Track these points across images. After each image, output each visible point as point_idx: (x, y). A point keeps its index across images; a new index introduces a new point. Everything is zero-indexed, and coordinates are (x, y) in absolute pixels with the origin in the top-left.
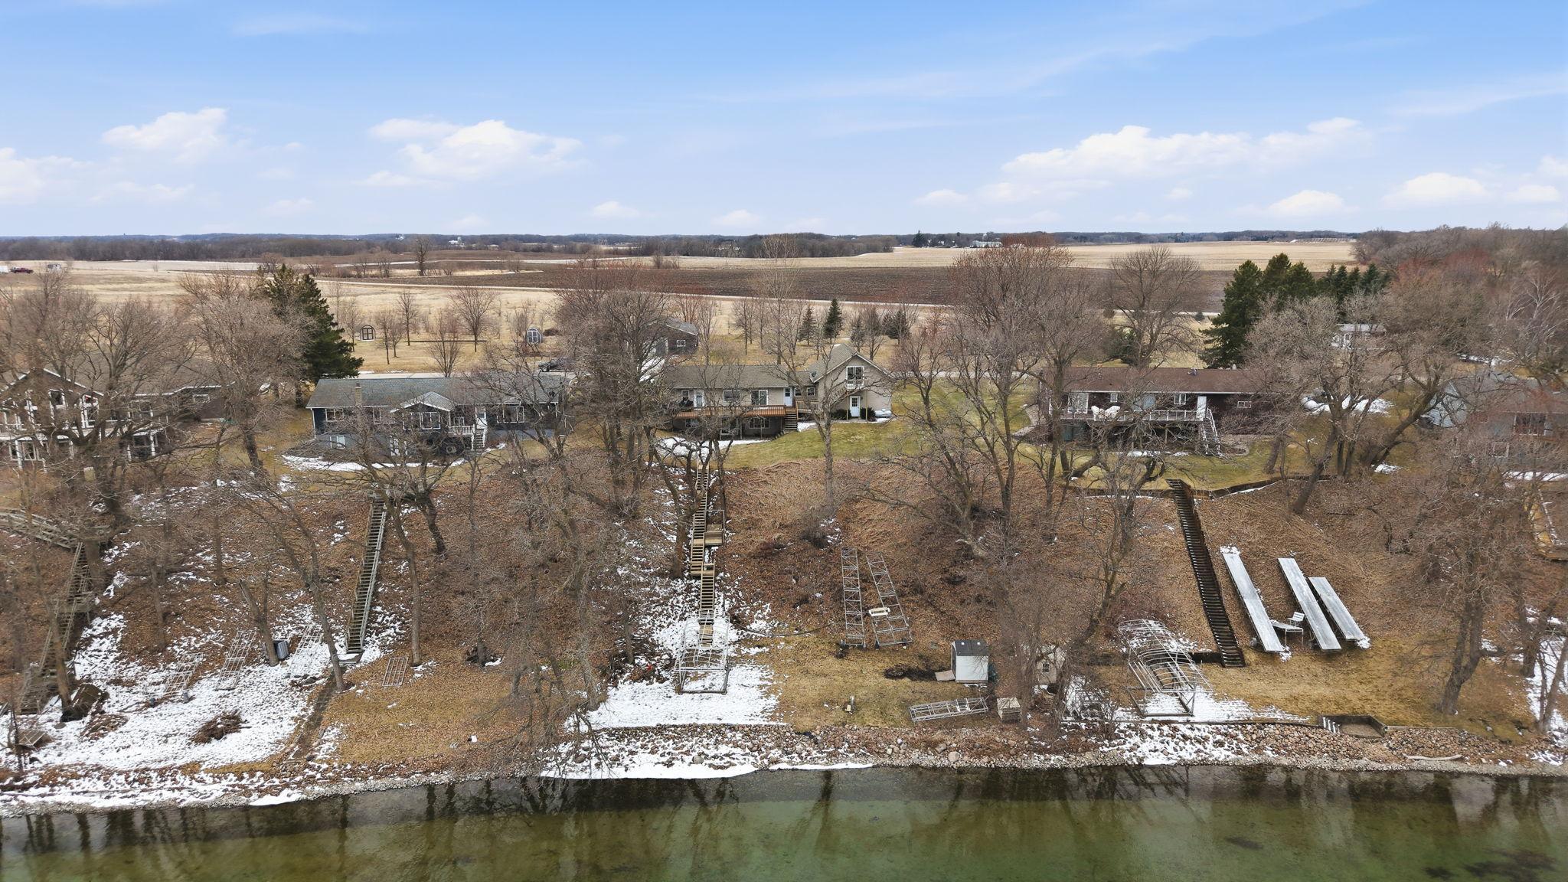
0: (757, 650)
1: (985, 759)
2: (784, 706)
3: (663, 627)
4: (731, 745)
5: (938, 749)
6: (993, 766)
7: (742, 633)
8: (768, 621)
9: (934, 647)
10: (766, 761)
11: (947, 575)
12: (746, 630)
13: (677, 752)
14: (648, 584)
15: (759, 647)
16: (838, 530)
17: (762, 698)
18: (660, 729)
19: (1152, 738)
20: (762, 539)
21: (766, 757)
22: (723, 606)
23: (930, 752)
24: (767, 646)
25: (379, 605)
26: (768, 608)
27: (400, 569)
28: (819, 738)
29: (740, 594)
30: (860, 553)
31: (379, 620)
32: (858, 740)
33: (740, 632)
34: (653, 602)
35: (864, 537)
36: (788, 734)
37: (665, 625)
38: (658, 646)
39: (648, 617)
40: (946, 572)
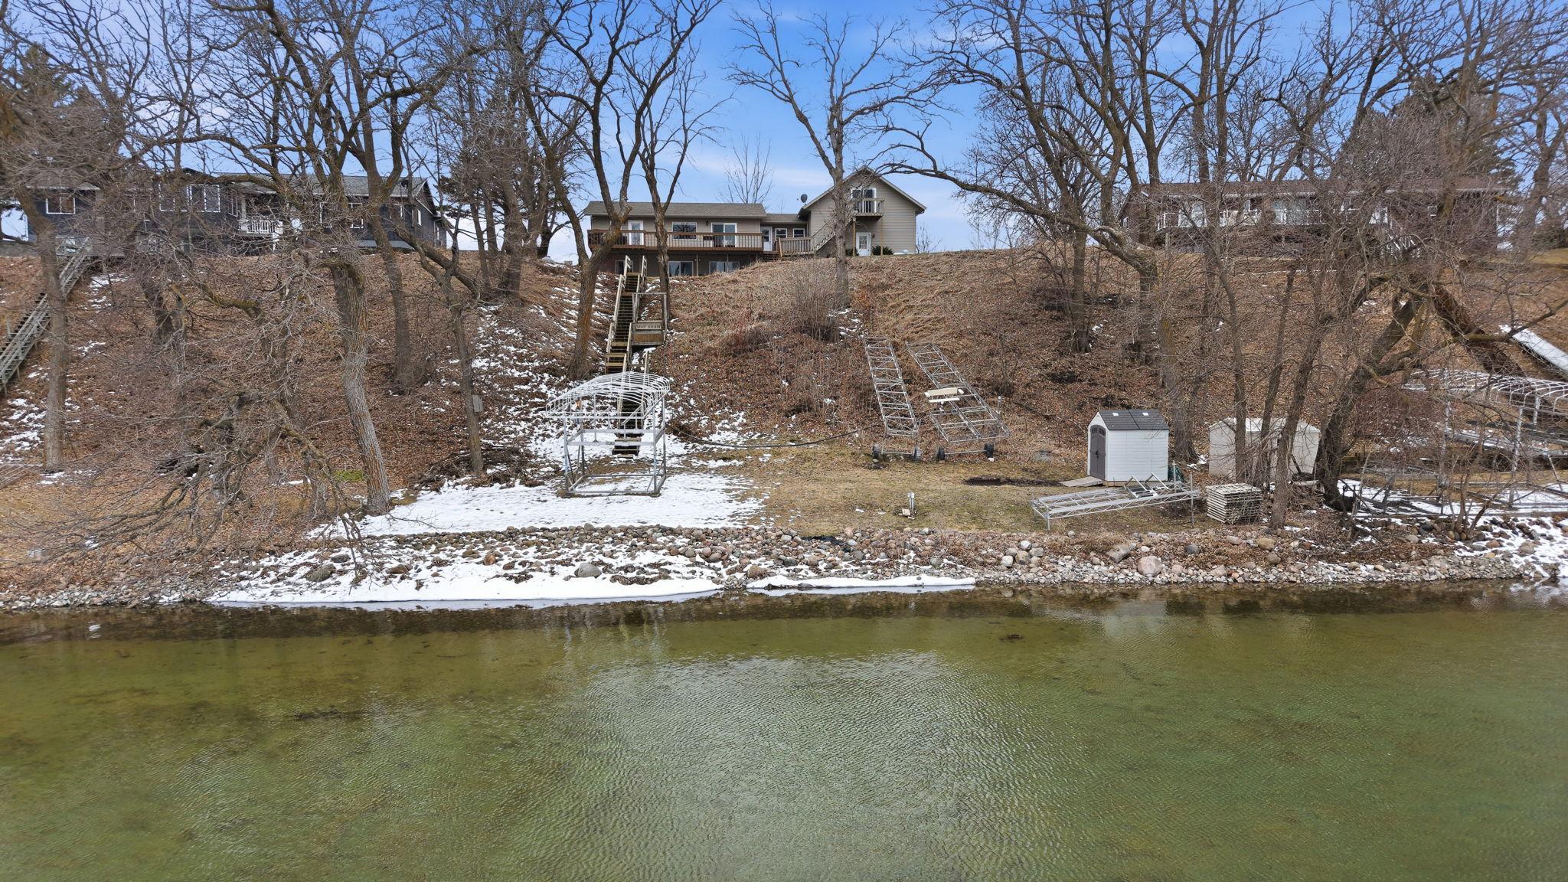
0: (721, 463)
1: (1219, 571)
2: (775, 508)
3: (549, 436)
4: (665, 551)
5: (1112, 554)
6: (1240, 580)
7: (694, 447)
8: (741, 433)
9: (1045, 458)
10: (739, 576)
11: (1049, 370)
12: (701, 442)
13: (543, 561)
14: (526, 381)
15: (725, 459)
16: (856, 320)
17: (730, 501)
18: (511, 534)
19: (1550, 538)
20: (728, 332)
21: (740, 569)
22: (661, 415)
23: (1096, 560)
24: (740, 458)
25: (22, 397)
26: (741, 418)
27: (81, 351)
28: (851, 542)
29: (692, 402)
30: (896, 346)
31: (15, 417)
32: (936, 545)
33: (691, 445)
34: (535, 405)
35: (901, 326)
36: (787, 538)
37: (554, 435)
38: (536, 457)
39: (523, 423)
40: (1046, 366)
